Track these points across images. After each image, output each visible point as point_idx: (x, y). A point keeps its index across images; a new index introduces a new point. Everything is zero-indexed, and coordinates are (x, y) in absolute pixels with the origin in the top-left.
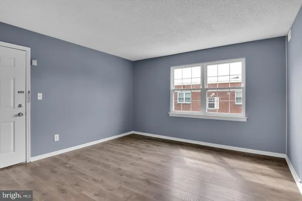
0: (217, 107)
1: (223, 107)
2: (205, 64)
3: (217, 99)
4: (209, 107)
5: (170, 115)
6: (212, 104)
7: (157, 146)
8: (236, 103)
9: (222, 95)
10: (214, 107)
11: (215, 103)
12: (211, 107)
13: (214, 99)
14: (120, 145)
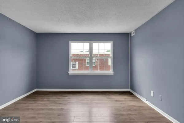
0: (77, 67)
1: (80, 68)
2: (92, 42)
3: (77, 63)
4: (73, 68)
5: (69, 74)
6: (74, 66)
7: (65, 97)
8: (87, 65)
9: (80, 61)
10: (75, 68)
11: (76, 65)
12: (74, 68)
13: (75, 63)
14: (34, 102)
